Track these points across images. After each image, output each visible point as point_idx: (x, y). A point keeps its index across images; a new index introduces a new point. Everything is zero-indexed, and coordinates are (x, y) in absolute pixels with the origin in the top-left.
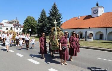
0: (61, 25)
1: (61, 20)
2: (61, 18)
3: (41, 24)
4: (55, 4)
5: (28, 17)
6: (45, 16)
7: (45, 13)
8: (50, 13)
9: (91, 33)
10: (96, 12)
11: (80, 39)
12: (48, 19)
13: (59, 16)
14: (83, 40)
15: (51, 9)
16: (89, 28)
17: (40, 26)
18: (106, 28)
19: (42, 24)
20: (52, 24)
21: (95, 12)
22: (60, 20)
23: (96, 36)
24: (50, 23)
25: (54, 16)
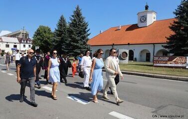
0: (87, 40)
1: (88, 33)
2: (87, 30)
4: (78, 8)
5: (40, 27)
8: (71, 22)
9: (125, 52)
10: (144, 19)
15: (73, 16)
16: (129, 44)
18: (154, 44)
19: (60, 38)
20: (72, 39)
21: (142, 20)
22: (85, 32)
23: (141, 56)
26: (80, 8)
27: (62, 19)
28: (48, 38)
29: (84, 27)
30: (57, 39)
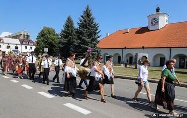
0: (98, 42)
1: (98, 35)
2: (97, 31)
3: (65, 40)
4: (88, 8)
5: (45, 28)
6: (72, 27)
7: (72, 22)
8: (80, 23)
9: (145, 56)
10: (155, 22)
11: (128, 66)
12: (77, 32)
13: (94, 27)
14: (132, 66)
15: (82, 16)
16: (143, 48)
17: (64, 43)
18: (170, 48)
19: (67, 39)
20: (82, 40)
21: (153, 23)
22: (95, 34)
24: (80, 39)
25: (87, 28)
26: (90, 8)
27: (69, 20)
28: (53, 40)
29: (95, 29)
30: (64, 41)
